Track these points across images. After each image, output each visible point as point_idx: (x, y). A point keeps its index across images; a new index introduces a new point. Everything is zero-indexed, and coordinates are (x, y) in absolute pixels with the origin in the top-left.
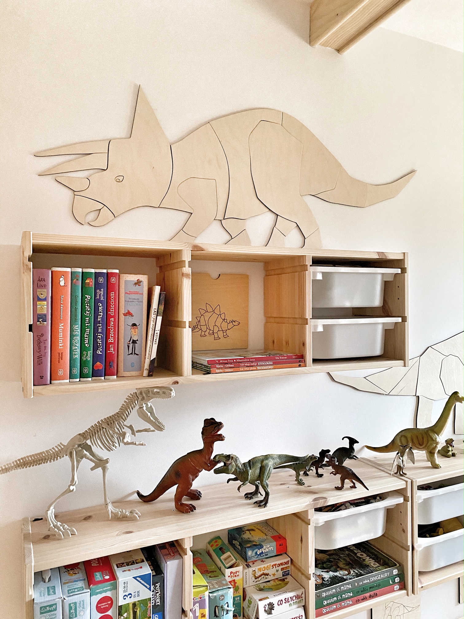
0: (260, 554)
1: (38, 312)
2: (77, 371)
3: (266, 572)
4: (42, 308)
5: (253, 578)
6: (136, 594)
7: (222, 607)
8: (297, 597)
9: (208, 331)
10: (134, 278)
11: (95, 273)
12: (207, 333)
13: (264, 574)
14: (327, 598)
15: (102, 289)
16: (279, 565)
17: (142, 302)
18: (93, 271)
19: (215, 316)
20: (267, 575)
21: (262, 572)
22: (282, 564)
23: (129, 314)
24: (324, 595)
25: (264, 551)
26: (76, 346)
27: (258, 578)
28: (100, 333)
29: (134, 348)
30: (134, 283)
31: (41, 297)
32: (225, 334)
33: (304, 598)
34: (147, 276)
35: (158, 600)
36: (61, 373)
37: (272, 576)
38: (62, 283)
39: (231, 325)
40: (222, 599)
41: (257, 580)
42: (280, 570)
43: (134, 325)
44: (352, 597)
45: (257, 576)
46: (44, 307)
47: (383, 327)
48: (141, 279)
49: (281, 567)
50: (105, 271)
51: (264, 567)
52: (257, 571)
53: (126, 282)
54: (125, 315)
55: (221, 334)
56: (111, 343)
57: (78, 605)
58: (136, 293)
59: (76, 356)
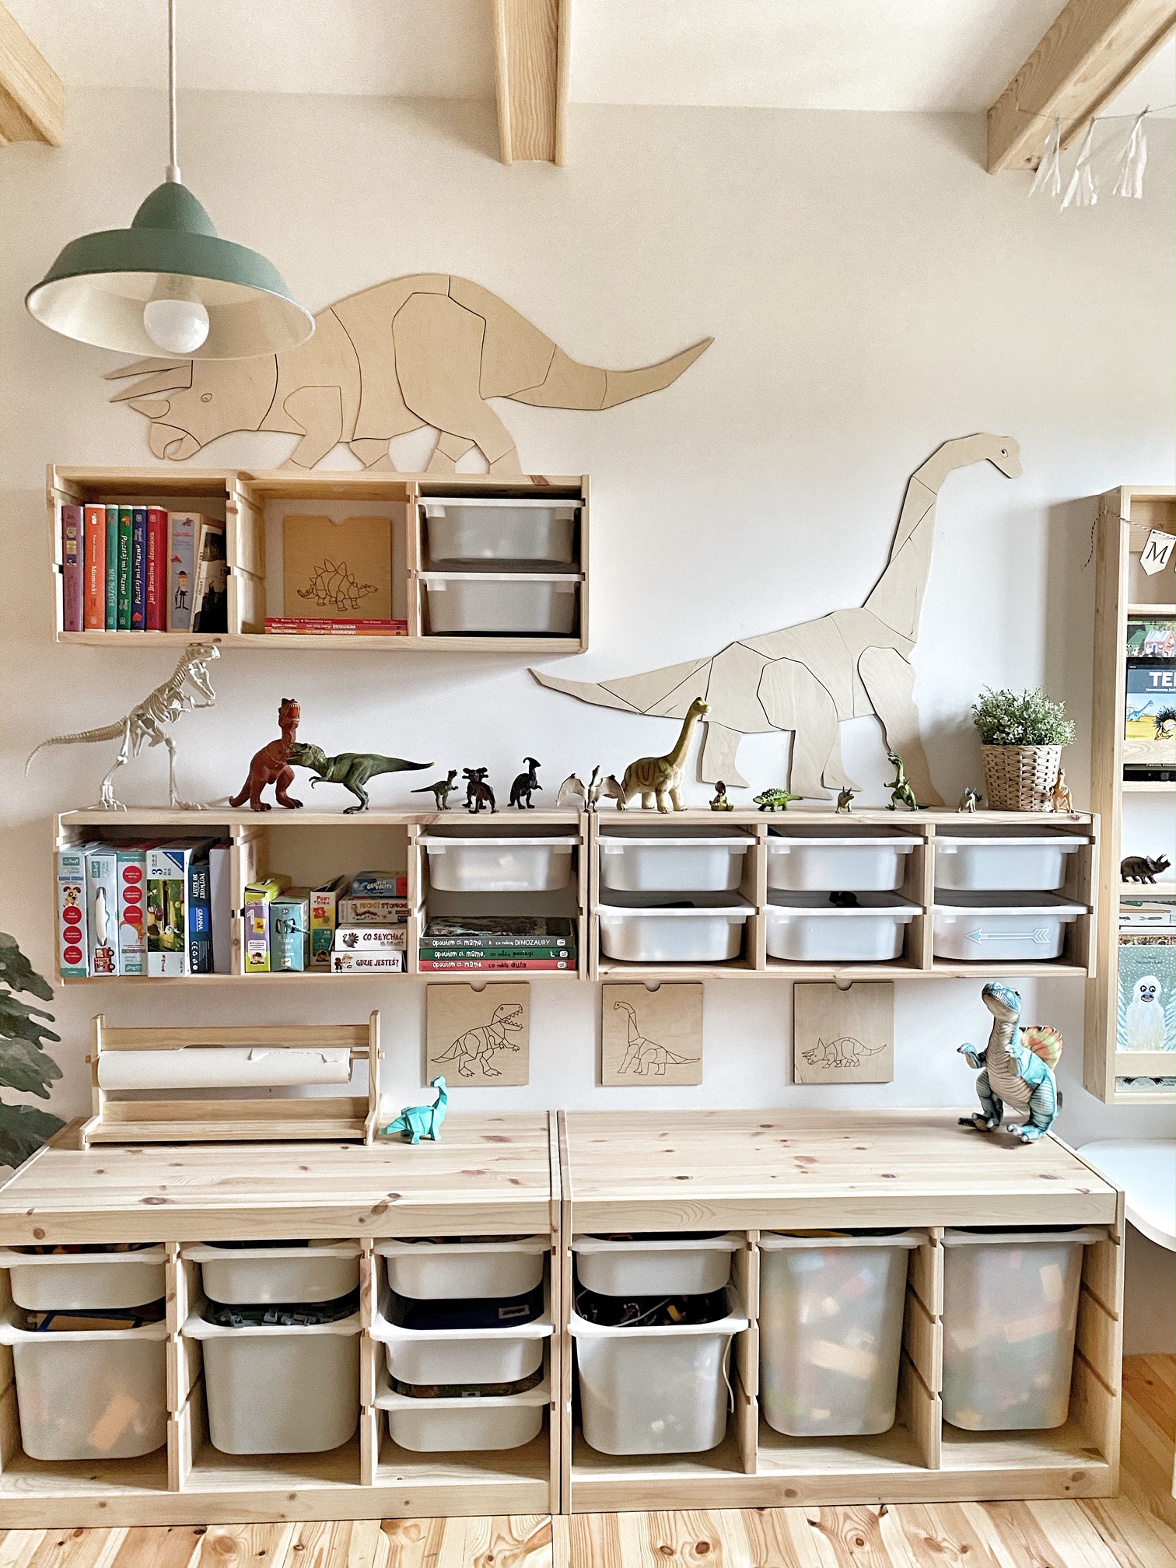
0: (371, 890)
1: (68, 553)
2: (112, 621)
3: (372, 910)
4: (71, 548)
5: (354, 915)
6: (167, 871)
7: (285, 922)
8: (394, 937)
9: (328, 598)
10: (182, 516)
11: (134, 510)
12: (325, 601)
13: (369, 912)
14: (441, 949)
15: (140, 529)
16: (393, 906)
17: (193, 545)
18: (131, 507)
19: (339, 578)
20: (375, 914)
21: (366, 910)
22: (397, 905)
23: (176, 559)
24: (436, 943)
25: (377, 888)
26: (111, 593)
27: (360, 915)
28: (138, 579)
29: (183, 601)
30: (182, 522)
31: (71, 536)
32: (354, 603)
33: (404, 941)
34: (199, 514)
35: (203, 893)
36: (94, 621)
37: (381, 917)
38: (94, 522)
39: (363, 592)
40: (286, 913)
41: (359, 917)
42: (394, 912)
43: (182, 573)
44: (481, 959)
45: (358, 912)
46: (74, 547)
47: (553, 589)
48: (191, 518)
49: (396, 909)
50: (144, 508)
51: (370, 904)
52: (358, 905)
53: (174, 521)
54: (173, 561)
55: (347, 603)
56: (151, 592)
57: (101, 865)
58: (187, 535)
59: (113, 604)
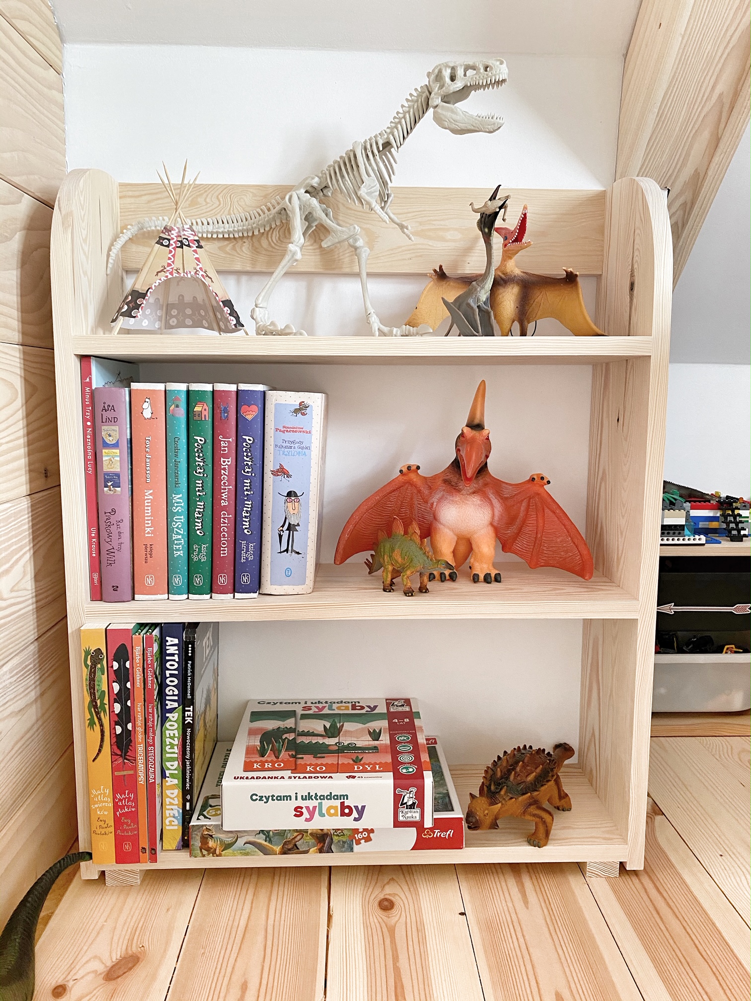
1: (106, 469)
4: (111, 462)
18: (209, 387)
26: (177, 534)
29: (291, 540)
31: (110, 440)
34: (322, 394)
38: (147, 414)
43: (291, 494)
46: (117, 460)
48: (307, 402)
53: (278, 406)
54: (275, 473)
59: (180, 552)
